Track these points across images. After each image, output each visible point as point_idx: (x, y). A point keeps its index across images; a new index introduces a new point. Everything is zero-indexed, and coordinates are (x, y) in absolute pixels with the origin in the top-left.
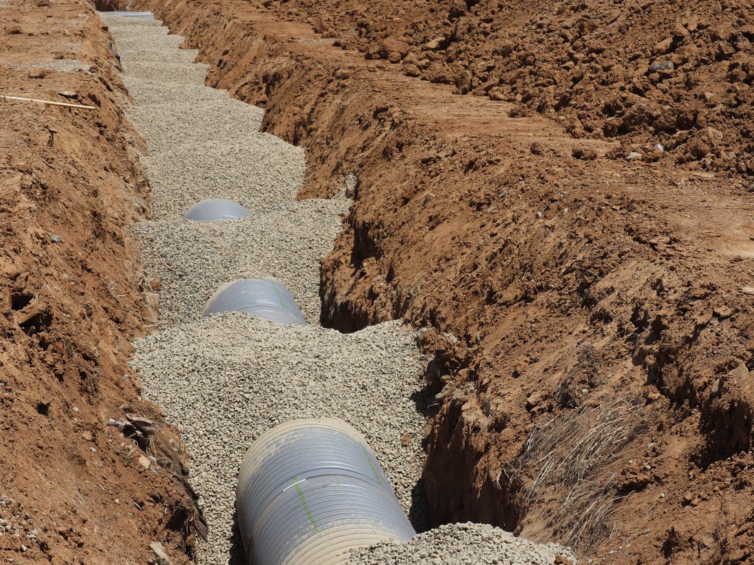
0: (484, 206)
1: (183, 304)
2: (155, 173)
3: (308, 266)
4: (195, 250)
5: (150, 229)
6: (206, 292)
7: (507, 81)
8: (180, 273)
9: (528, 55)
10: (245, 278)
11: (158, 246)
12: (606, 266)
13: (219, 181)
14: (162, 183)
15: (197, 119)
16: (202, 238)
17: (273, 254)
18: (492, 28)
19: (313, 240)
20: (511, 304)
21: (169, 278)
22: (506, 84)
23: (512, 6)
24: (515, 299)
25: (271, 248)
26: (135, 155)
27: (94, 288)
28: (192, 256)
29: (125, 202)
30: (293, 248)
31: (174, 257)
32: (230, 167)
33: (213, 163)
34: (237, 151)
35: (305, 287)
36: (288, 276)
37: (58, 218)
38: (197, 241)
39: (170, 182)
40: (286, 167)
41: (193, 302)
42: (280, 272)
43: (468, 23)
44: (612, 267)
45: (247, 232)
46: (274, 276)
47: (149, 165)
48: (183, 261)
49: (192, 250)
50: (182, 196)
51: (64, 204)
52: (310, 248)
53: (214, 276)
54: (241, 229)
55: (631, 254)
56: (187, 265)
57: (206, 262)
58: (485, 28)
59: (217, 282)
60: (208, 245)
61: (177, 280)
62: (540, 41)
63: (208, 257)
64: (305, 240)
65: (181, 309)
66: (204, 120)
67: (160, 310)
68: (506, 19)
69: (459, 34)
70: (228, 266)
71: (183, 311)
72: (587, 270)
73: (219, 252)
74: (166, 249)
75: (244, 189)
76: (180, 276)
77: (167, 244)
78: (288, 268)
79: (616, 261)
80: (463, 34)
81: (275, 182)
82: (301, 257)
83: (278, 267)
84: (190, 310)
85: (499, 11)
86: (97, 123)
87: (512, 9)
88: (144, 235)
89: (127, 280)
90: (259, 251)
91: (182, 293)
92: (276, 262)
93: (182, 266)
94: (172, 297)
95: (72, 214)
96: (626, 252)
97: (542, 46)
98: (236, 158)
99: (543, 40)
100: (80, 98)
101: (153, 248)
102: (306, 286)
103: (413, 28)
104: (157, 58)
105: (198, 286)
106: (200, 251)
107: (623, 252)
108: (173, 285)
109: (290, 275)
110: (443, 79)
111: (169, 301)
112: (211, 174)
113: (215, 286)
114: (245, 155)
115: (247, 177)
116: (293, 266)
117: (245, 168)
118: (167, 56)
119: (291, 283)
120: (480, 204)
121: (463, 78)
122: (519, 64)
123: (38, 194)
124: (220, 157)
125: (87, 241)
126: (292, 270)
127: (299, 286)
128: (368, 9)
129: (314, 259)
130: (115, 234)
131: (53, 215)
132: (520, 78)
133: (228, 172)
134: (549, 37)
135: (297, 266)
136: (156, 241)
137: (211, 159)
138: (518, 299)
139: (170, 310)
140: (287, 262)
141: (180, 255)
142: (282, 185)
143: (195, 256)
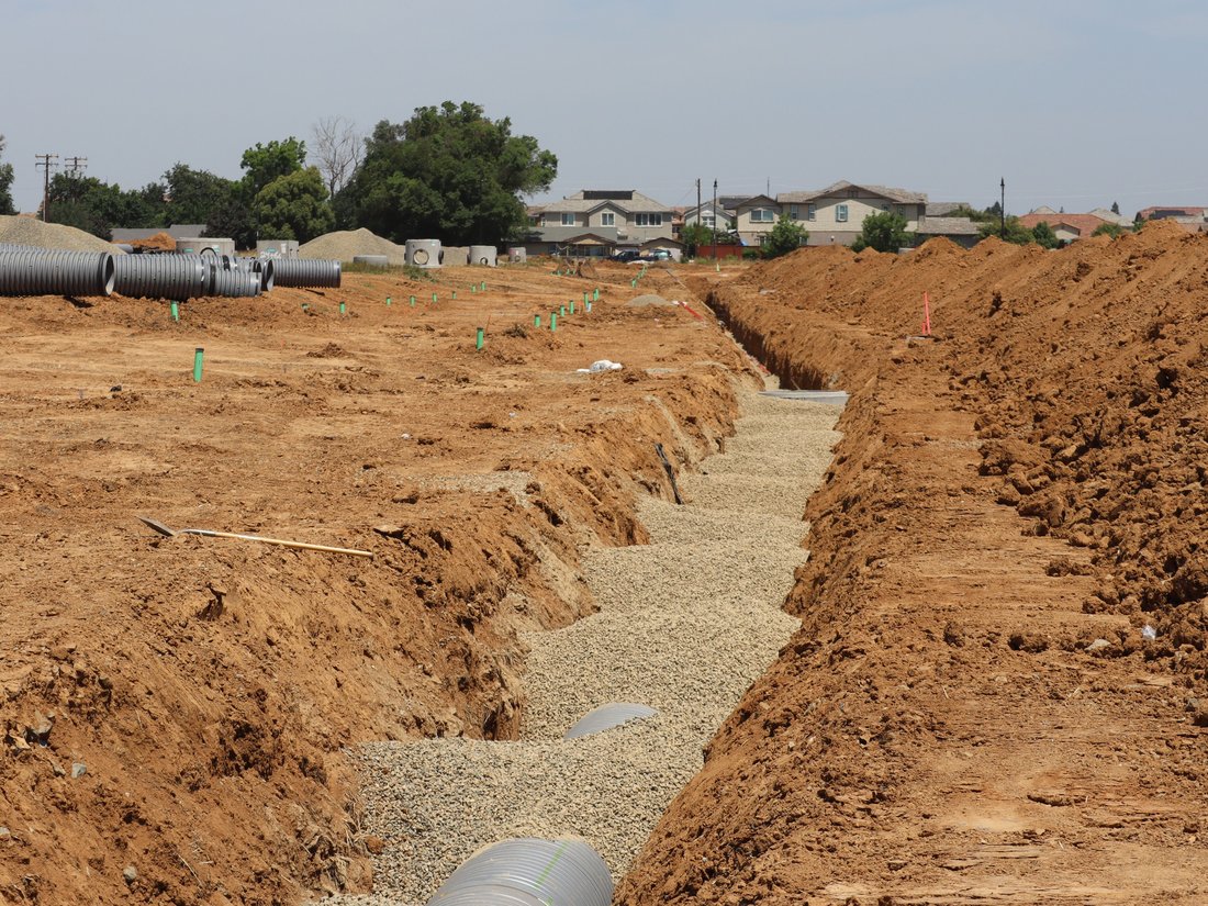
0: (780, 729)
1: (414, 876)
2: (540, 659)
3: (644, 819)
4: (453, 789)
5: (389, 753)
6: (454, 858)
7: (1104, 515)
8: (419, 826)
9: (1148, 471)
10: (518, 837)
11: (394, 780)
12: (764, 838)
13: (634, 674)
14: (547, 675)
15: (695, 569)
16: (471, 771)
17: (588, 797)
18: (1153, 425)
19: (661, 776)
20: (670, 898)
21: (400, 834)
22: (1102, 518)
23: (1190, 389)
24: (677, 889)
25: (587, 788)
26: (509, 628)
27: (147, 851)
28: (446, 799)
29: (379, 708)
30: (625, 789)
31: (417, 799)
32: (657, 651)
33: (633, 645)
34: (674, 625)
35: (632, 853)
36: (607, 835)
37: (131, 734)
38: (461, 774)
39: (559, 673)
40: (753, 653)
41: (430, 874)
42: (594, 828)
43: (1120, 417)
44: (774, 841)
45: (554, 761)
46: (582, 834)
47: (534, 646)
48: (430, 806)
49: (448, 789)
50: (574, 698)
51: (149, 712)
52: (653, 789)
53: (473, 833)
54: (545, 756)
55: (803, 819)
56: (434, 814)
57: (467, 810)
58: (1143, 425)
59: (476, 842)
60: (476, 781)
61: (413, 837)
62: (1177, 448)
63: (473, 800)
64: (647, 777)
65: (408, 884)
66: (707, 571)
67: (375, 886)
68: (1178, 410)
69: (1103, 435)
70: (502, 817)
71: (412, 889)
72: (742, 845)
73: (492, 793)
74: (404, 787)
75: (673, 687)
76: (419, 830)
77: (409, 778)
78: (610, 821)
79: (781, 830)
80: (1111, 434)
81: (729, 677)
82: (635, 804)
83: (593, 819)
84: (423, 887)
85: (1170, 397)
86: (416, 578)
87: (1190, 393)
88: (375, 763)
89: (262, 837)
90: (565, 793)
91: (417, 858)
92: (591, 810)
93: (426, 815)
94: (399, 865)
95: (163, 729)
96: (798, 816)
97: (1177, 457)
98: (670, 637)
99: (1181, 446)
100: (407, 536)
101: (385, 784)
102: (636, 852)
103: (1074, 423)
104: (764, 468)
105: (444, 849)
106: (460, 791)
107: (792, 816)
108: (406, 846)
109: (611, 833)
110: (1037, 510)
111: (392, 872)
112: (624, 663)
113: (469, 849)
114: (686, 632)
115: (682, 667)
116: (618, 819)
117: (681, 653)
118: (781, 465)
119: (609, 847)
120: (775, 726)
121: (1050, 508)
122: (1137, 487)
123: (80, 696)
124: (645, 635)
125: (182, 773)
126: (615, 826)
127: (623, 851)
128: (1061, 391)
129: (656, 807)
130: (305, 761)
131: (122, 731)
132: (1126, 509)
133: (652, 659)
134: (1191, 441)
135: (625, 819)
136: (393, 773)
137: (630, 638)
138: (681, 889)
139: (391, 887)
140: (611, 814)
141: (427, 796)
142: (739, 683)
143: (451, 799)
